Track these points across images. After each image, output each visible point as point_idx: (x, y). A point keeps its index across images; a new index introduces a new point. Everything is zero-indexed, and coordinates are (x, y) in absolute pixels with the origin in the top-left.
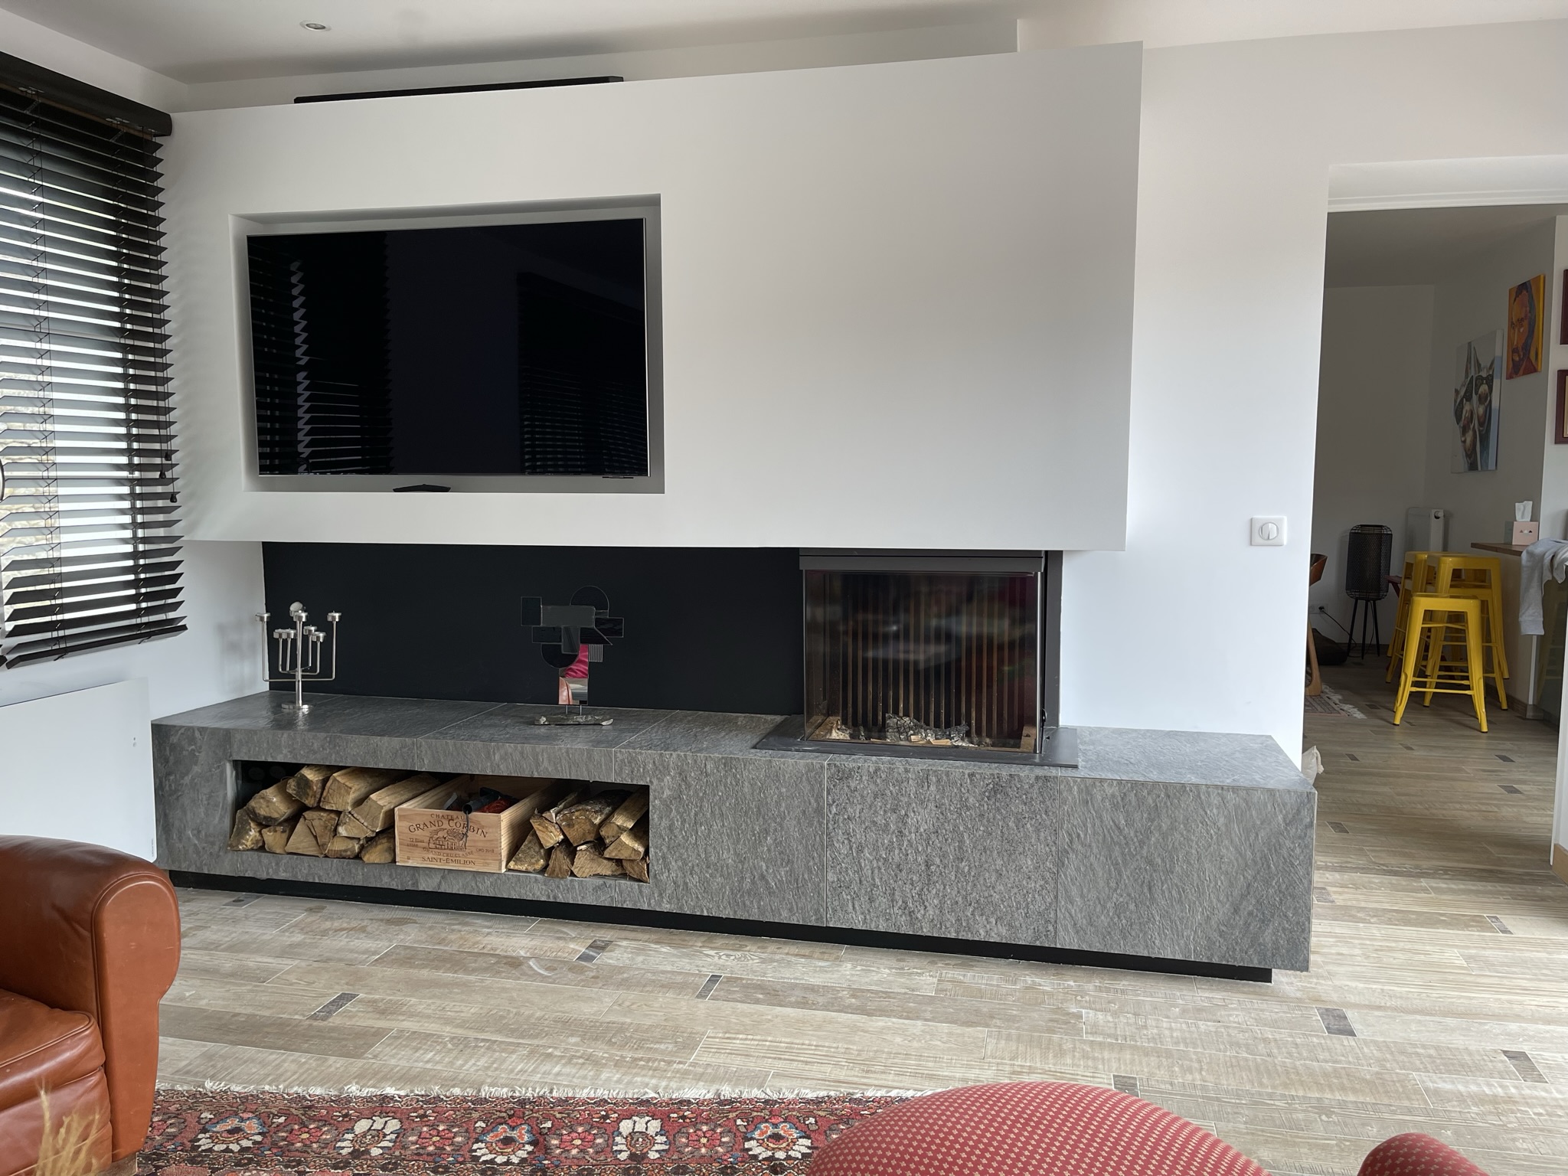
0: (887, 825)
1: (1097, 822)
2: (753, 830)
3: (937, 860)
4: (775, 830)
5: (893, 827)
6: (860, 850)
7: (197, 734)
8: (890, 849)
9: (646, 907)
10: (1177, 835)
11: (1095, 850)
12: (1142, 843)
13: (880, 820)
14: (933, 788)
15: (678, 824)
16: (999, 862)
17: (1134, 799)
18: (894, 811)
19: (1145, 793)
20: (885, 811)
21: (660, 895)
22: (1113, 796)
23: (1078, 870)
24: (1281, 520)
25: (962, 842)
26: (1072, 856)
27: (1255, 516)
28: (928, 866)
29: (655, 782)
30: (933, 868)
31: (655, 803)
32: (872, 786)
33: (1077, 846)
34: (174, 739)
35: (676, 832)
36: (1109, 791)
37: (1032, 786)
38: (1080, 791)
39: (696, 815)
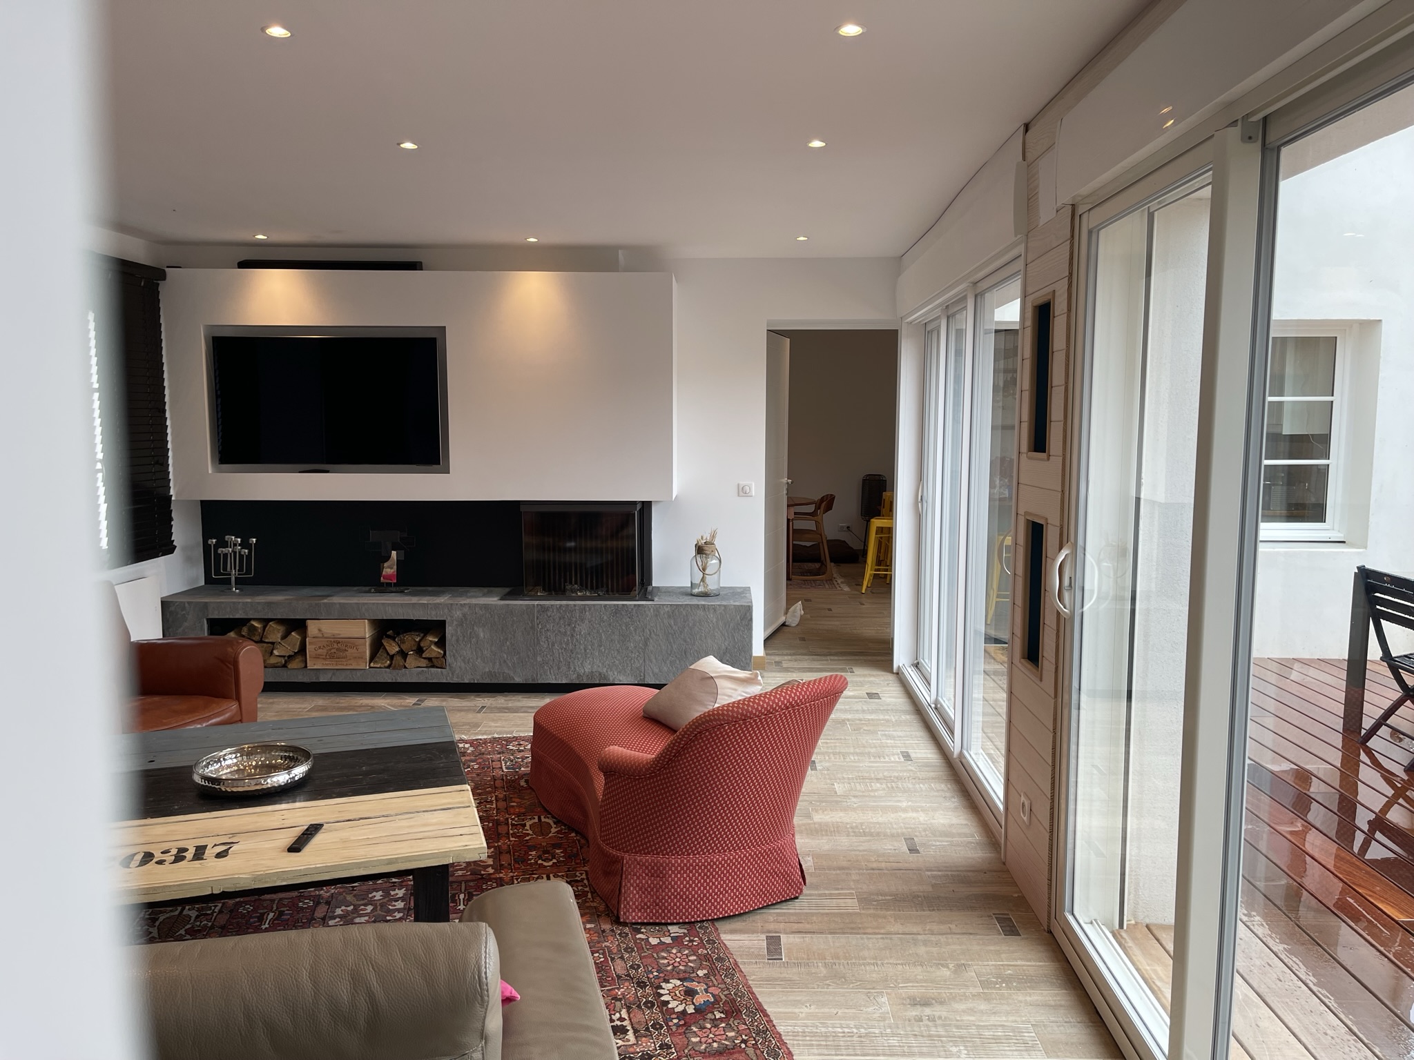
0: (566, 632)
1: (662, 624)
2: (500, 638)
3: (590, 647)
4: (511, 638)
5: (569, 633)
6: (553, 645)
7: (187, 605)
8: (567, 644)
9: (445, 681)
10: (696, 628)
11: (661, 637)
12: (681, 632)
13: (562, 630)
14: (587, 613)
15: (461, 638)
16: (618, 646)
17: (677, 613)
18: (569, 625)
19: (682, 610)
20: (565, 626)
21: (453, 674)
22: (668, 611)
23: (654, 647)
24: (752, 484)
25: (601, 637)
26: (651, 641)
27: (741, 483)
28: (585, 650)
29: (449, 618)
30: (588, 651)
31: (449, 630)
32: (558, 614)
33: (653, 635)
34: (172, 609)
35: (461, 642)
36: (667, 610)
37: (632, 609)
38: (654, 611)
39: (471, 633)
